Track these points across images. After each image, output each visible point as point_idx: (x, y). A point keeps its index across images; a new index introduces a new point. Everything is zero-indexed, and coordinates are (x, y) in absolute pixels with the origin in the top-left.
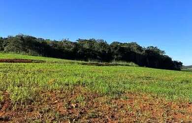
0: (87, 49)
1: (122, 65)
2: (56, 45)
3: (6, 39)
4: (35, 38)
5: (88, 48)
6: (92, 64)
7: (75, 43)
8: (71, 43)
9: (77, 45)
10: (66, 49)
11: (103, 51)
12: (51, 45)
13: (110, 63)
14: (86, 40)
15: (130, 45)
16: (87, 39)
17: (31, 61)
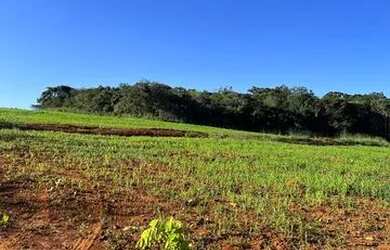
0: (272, 108)
1: (363, 144)
2: (208, 101)
3: (118, 89)
4: (170, 88)
5: (273, 105)
6: (298, 141)
7: (247, 97)
8: (240, 95)
9: (252, 100)
10: (229, 107)
11: (307, 112)
12: (199, 102)
13: (336, 140)
14: (269, 90)
15: (367, 98)
16: (271, 88)
17: (182, 134)
